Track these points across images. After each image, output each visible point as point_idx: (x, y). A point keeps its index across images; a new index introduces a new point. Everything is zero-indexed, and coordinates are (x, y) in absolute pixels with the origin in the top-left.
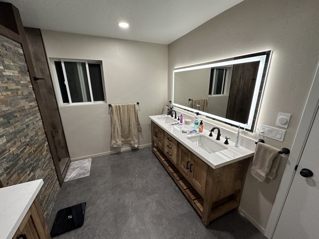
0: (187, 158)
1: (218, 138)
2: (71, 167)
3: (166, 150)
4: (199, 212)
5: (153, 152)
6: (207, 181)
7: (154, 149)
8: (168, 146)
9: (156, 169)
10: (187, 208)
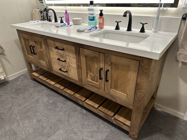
0: (96, 65)
1: (129, 29)
3: (56, 67)
4: (125, 128)
5: (34, 79)
6: (137, 85)
7: (34, 74)
8: (59, 59)
9: (46, 99)
10: (106, 129)
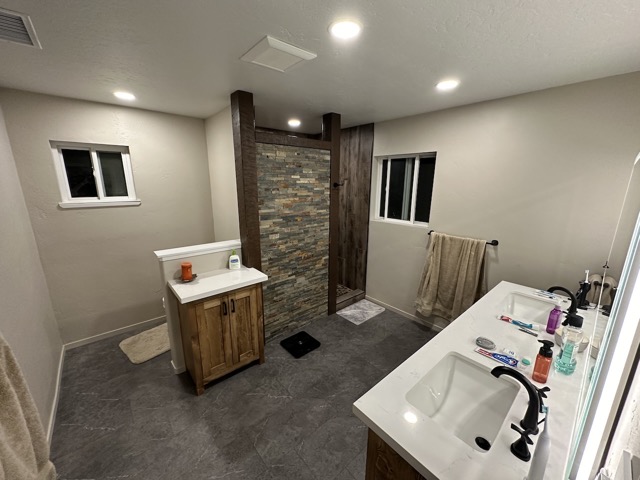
2: (357, 304)
